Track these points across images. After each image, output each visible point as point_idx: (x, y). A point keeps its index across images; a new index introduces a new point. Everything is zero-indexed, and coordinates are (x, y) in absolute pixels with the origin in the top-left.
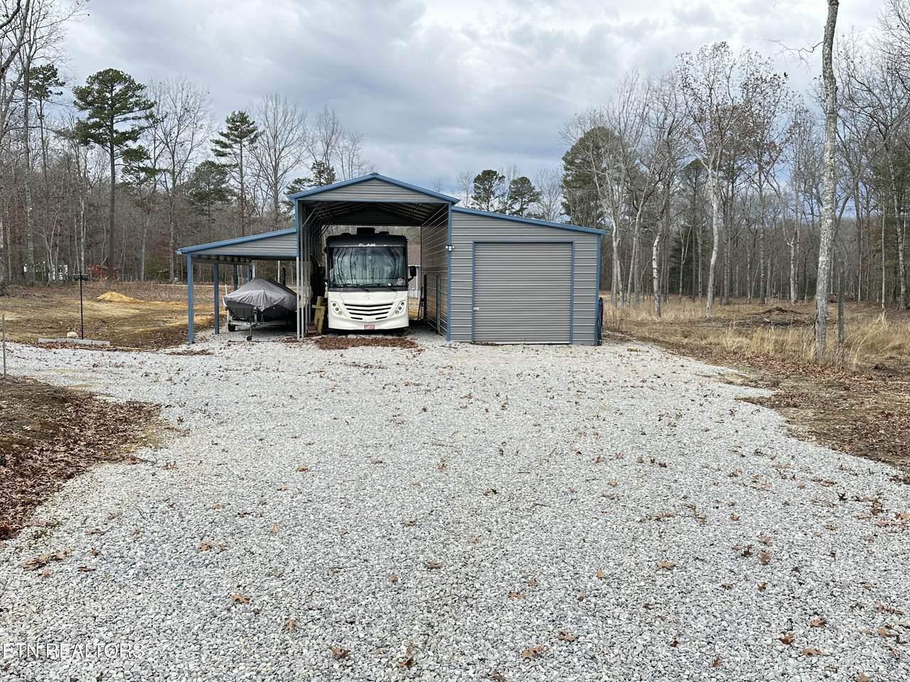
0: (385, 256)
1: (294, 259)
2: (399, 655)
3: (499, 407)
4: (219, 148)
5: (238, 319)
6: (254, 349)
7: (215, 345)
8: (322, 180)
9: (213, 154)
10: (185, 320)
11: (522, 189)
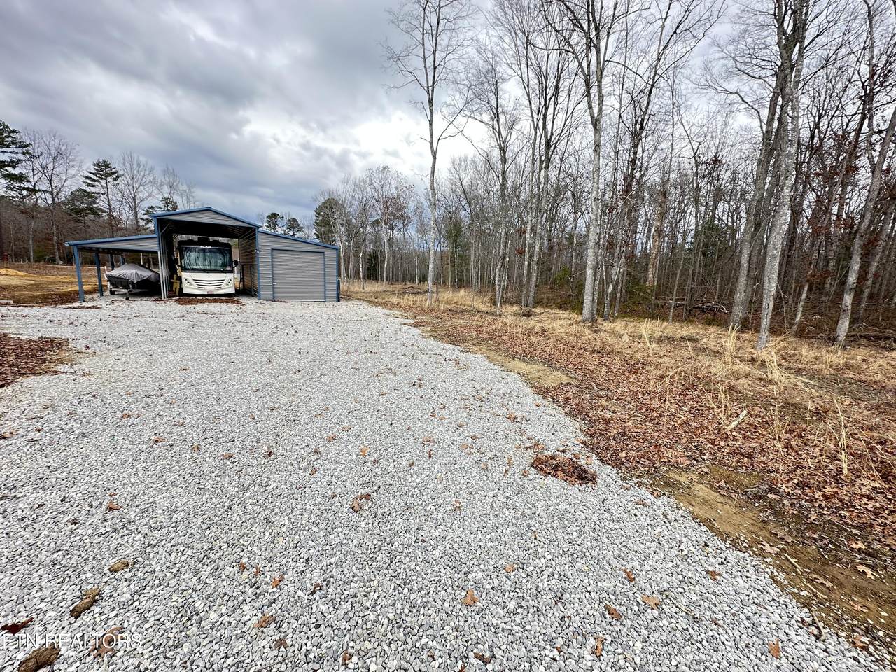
0: (218, 254)
1: (156, 252)
2: (263, 452)
3: (293, 332)
4: (88, 181)
5: (117, 287)
6: (133, 305)
7: (101, 302)
8: (169, 208)
9: (84, 185)
10: (76, 288)
11: (293, 224)
